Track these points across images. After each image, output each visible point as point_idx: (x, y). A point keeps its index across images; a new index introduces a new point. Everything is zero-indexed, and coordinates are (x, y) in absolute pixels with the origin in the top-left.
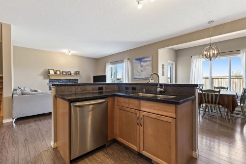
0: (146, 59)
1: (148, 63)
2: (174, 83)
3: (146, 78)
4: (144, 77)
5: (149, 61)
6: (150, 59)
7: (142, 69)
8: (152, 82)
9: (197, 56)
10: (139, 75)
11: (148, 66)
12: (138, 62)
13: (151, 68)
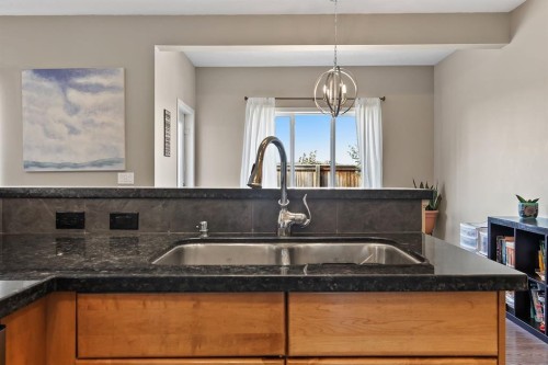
0: (94, 80)
1: (103, 97)
2: (191, 185)
3: (94, 164)
4: (81, 160)
5: (111, 88)
6: (119, 80)
7: (74, 120)
8: (126, 180)
9: (260, 100)
10: (59, 150)
11: (104, 108)
12: (47, 84)
13: (121, 123)
